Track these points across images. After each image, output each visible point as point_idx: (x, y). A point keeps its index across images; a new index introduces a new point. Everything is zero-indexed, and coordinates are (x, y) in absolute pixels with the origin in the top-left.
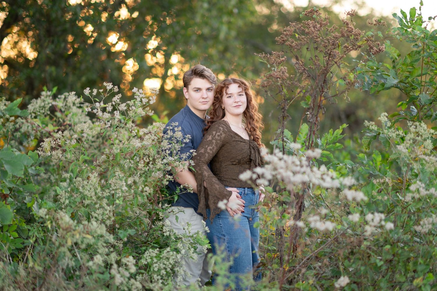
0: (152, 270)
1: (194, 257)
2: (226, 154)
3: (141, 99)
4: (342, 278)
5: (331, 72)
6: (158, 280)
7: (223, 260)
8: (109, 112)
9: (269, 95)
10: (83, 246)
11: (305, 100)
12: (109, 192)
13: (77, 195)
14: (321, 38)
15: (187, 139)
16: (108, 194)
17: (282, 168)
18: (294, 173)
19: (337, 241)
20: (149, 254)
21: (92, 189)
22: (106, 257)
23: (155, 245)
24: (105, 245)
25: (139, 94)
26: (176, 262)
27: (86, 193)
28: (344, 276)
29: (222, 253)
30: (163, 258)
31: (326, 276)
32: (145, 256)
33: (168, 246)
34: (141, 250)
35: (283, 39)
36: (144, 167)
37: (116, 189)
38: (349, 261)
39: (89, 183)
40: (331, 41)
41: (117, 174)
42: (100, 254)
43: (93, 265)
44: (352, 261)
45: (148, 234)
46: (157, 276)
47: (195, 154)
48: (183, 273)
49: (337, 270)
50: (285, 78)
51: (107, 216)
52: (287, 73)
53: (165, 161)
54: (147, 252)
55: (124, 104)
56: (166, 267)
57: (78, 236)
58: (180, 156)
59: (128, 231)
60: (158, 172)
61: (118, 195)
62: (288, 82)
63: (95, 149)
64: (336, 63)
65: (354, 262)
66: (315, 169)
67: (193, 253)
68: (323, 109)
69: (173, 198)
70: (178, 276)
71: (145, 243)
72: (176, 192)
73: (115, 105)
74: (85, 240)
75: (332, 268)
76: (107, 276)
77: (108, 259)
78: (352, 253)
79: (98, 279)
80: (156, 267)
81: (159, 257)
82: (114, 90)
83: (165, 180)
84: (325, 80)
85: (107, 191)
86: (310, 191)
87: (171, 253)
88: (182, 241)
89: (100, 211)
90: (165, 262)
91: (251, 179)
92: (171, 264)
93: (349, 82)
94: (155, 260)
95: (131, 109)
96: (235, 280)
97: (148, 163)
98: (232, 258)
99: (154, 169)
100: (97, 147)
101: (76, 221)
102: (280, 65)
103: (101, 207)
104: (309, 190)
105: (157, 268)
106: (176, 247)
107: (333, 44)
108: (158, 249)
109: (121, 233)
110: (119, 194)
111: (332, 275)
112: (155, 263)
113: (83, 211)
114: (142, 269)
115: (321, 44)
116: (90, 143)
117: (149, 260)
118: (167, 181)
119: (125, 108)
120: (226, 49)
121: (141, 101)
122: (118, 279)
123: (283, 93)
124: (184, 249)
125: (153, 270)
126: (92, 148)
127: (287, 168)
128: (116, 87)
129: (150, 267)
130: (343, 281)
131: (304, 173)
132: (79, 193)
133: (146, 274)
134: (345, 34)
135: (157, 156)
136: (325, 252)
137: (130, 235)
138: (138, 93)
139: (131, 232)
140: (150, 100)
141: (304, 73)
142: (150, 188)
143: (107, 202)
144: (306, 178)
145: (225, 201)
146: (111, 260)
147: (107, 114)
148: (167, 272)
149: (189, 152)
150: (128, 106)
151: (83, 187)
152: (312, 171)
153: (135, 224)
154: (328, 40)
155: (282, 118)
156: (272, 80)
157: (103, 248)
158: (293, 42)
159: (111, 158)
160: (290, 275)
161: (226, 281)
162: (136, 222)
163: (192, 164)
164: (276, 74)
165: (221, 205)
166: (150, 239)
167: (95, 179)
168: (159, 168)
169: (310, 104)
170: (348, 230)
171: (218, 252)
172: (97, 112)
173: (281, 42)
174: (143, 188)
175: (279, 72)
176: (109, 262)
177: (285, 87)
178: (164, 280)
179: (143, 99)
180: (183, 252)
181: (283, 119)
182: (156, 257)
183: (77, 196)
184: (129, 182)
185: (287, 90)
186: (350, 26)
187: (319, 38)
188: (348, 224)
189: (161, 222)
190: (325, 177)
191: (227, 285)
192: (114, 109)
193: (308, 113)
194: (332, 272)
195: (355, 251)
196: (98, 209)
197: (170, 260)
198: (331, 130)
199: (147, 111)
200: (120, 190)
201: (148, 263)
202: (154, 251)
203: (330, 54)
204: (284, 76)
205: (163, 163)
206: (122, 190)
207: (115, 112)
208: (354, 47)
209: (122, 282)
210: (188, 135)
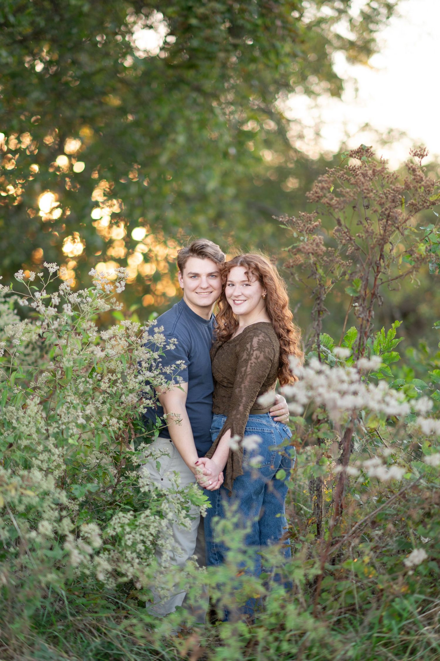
0: (123, 544)
1: (186, 524)
4: (415, 552)
5: (391, 243)
6: (133, 559)
7: (237, 526)
8: (55, 306)
9: (297, 279)
10: (21, 508)
11: (352, 286)
12: (58, 428)
13: (9, 432)
14: (374, 191)
15: (171, 345)
16: (56, 430)
17: (322, 386)
18: (343, 394)
19: (404, 497)
20: (118, 520)
21: (32, 423)
22: (55, 524)
23: (128, 507)
24: (53, 506)
25: (99, 278)
26: (159, 532)
27: (23, 429)
28: (418, 549)
29: (233, 516)
30: (139, 525)
31: (388, 551)
32: (112, 523)
33: (146, 508)
34: (105, 515)
35: (317, 195)
36: (109, 387)
37: (68, 423)
38: (425, 526)
39: (27, 413)
40: (390, 196)
41: (69, 399)
42: (47, 520)
43: (37, 537)
44: (429, 526)
45: (114, 491)
46: (132, 553)
49: (406, 541)
50: (320, 253)
51: (55, 463)
52: (323, 245)
53: (140, 378)
54: (116, 516)
55: (76, 294)
56: (145, 540)
57: (13, 493)
58: (161, 369)
59: (86, 486)
60: (131, 395)
61: (71, 431)
62: (325, 258)
63: (29, 365)
64: (398, 228)
65: (432, 529)
67: (185, 518)
68: (379, 299)
70: (163, 553)
71: (111, 504)
72: (157, 424)
73: (64, 295)
74: (23, 498)
75: (397, 538)
76: (57, 553)
77: (59, 528)
78: (428, 515)
79: (44, 557)
80: (129, 539)
81: (133, 524)
82: (60, 273)
83: (142, 406)
84: (381, 255)
85: (55, 425)
86: (362, 423)
87: (152, 518)
88: (167, 499)
89: (44, 456)
90: (143, 532)
92: (152, 535)
93: (417, 258)
94: (128, 529)
95: (85, 301)
96: (254, 556)
97: (116, 381)
99: (124, 391)
100: (33, 363)
101: (10, 471)
102: (312, 233)
103: (46, 450)
104: (360, 422)
105: (131, 540)
106: (159, 509)
107: (393, 201)
108: (132, 512)
109: (76, 489)
110: (72, 429)
111: (398, 549)
112: (128, 534)
113: (18, 456)
114: (108, 544)
115: (374, 200)
116: (23, 357)
117: (119, 530)
118: (144, 408)
119: (78, 300)
120: (220, 216)
121: (103, 289)
122: (76, 558)
123: (318, 276)
124: (170, 511)
125: (125, 544)
126: (25, 363)
127: (329, 386)
128: (63, 268)
129: (120, 540)
130: (417, 557)
132: (11, 430)
133: (114, 551)
134: (411, 186)
135: (127, 371)
136: (386, 515)
137: (89, 491)
138: (97, 277)
139: (91, 487)
140: (116, 287)
141: (349, 245)
142: (118, 420)
143: (55, 442)
144: (359, 401)
146: (64, 530)
147: (52, 309)
148: (146, 548)
151: (17, 419)
152: (368, 390)
153: (96, 475)
154: (385, 194)
155: (317, 312)
157: (52, 511)
158: (332, 199)
159: (58, 377)
160: (334, 550)
161: (240, 557)
162: (97, 472)
164: (307, 248)
166: (118, 498)
167: (36, 408)
168: (131, 388)
169: (360, 292)
170: (421, 481)
171: (228, 514)
172: (38, 306)
173: (314, 200)
174: (108, 420)
175: (311, 243)
176: (60, 532)
177: (321, 266)
178: (142, 558)
179: (105, 287)
180: (170, 515)
181: (319, 314)
182: (129, 525)
183: (8, 434)
184: (88, 412)
185: (323, 270)
186: (418, 173)
187: (372, 191)
188: (420, 473)
189: (135, 472)
190: (388, 399)
191: (242, 564)
192: (63, 301)
193: (357, 304)
194: (399, 545)
195: (432, 511)
196: (42, 453)
197: (151, 529)
198: (383, 329)
199: (113, 304)
200: (74, 424)
201: (117, 534)
202: (125, 515)
203: (389, 216)
204: (318, 251)
205: (137, 380)
206: (76, 423)
207: (65, 306)
208: (425, 204)
209: (82, 561)
210: (173, 339)
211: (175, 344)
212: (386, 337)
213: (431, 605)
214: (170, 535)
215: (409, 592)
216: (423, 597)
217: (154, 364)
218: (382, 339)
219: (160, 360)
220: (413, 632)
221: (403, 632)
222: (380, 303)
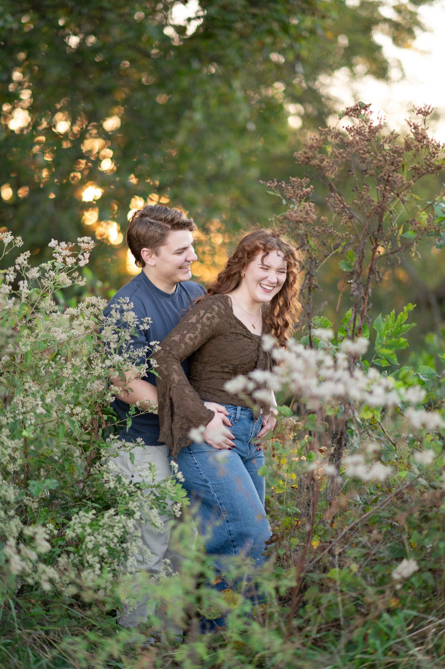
0: (84, 547)
1: (157, 524)
2: (216, 353)
3: (64, 259)
4: (405, 563)
5: (390, 212)
6: (94, 563)
8: (10, 284)
11: (346, 259)
12: (13, 418)
15: (145, 325)
16: (11, 420)
17: (298, 371)
18: (322, 380)
20: (78, 520)
25: (60, 250)
26: (125, 533)
28: (409, 559)
30: (103, 526)
32: (72, 523)
33: (112, 507)
35: (306, 156)
37: (26, 413)
38: (420, 532)
40: (388, 159)
41: (27, 386)
44: (425, 532)
45: (84, 486)
46: (93, 557)
47: (158, 348)
48: (136, 551)
49: (401, 547)
50: (311, 222)
52: (314, 213)
53: (108, 363)
54: (76, 516)
55: (37, 269)
56: (108, 542)
59: (45, 482)
60: (97, 382)
62: (316, 228)
64: (398, 195)
66: (358, 373)
68: (377, 274)
69: (125, 423)
72: (130, 412)
73: (21, 270)
75: (391, 544)
78: (426, 519)
80: (91, 541)
81: (95, 524)
82: (15, 244)
83: (109, 394)
84: (380, 225)
86: (356, 414)
87: (117, 518)
90: (107, 534)
91: (245, 390)
92: (117, 537)
93: (418, 228)
94: (89, 530)
95: (47, 276)
98: (209, 529)
99: (89, 377)
102: (303, 200)
105: (93, 543)
106: (126, 508)
107: (392, 164)
108: (94, 511)
109: (34, 485)
110: (30, 420)
111: (392, 557)
112: (89, 535)
115: (371, 163)
117: (79, 531)
119: (38, 275)
121: (65, 262)
122: (17, 565)
123: (307, 248)
124: (139, 510)
125: (86, 546)
128: (19, 238)
129: (81, 542)
130: (406, 568)
131: (338, 380)
133: (74, 554)
134: (413, 146)
135: (94, 354)
136: (380, 517)
138: (58, 249)
139: (50, 483)
140: (79, 260)
141: (344, 214)
142: (83, 409)
143: (9, 434)
145: (202, 428)
147: (7, 286)
148: (110, 550)
149: (149, 346)
150: (43, 271)
155: (308, 289)
156: (289, 225)
158: (323, 160)
159: (18, 361)
163: (154, 366)
164: (295, 215)
165: (195, 435)
166: (88, 494)
168: (97, 374)
169: (355, 266)
170: (420, 479)
173: (303, 161)
174: (72, 410)
175: (301, 211)
177: (312, 237)
179: (67, 259)
180: (138, 515)
181: (310, 291)
182: (90, 525)
184: (48, 401)
185: (314, 242)
188: (419, 470)
191: (201, 575)
192: (19, 278)
193: (352, 281)
194: (392, 552)
197: (115, 530)
198: (393, 312)
199: (75, 279)
200: (32, 414)
201: (77, 536)
202: (87, 515)
203: (388, 181)
204: (308, 219)
205: (104, 366)
206: (35, 413)
207: (21, 283)
208: (429, 169)
209: (24, 569)
210: (147, 318)
211: (148, 324)
212: (395, 320)
213: (424, 622)
214: (137, 537)
215: (400, 606)
216: (414, 613)
217: (124, 345)
218: (390, 323)
219: (132, 341)
220: (402, 653)
221: (390, 653)
222: (378, 280)
